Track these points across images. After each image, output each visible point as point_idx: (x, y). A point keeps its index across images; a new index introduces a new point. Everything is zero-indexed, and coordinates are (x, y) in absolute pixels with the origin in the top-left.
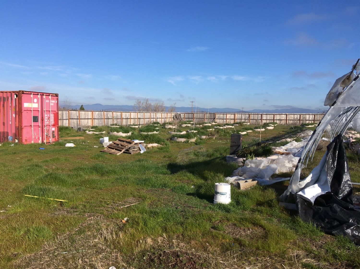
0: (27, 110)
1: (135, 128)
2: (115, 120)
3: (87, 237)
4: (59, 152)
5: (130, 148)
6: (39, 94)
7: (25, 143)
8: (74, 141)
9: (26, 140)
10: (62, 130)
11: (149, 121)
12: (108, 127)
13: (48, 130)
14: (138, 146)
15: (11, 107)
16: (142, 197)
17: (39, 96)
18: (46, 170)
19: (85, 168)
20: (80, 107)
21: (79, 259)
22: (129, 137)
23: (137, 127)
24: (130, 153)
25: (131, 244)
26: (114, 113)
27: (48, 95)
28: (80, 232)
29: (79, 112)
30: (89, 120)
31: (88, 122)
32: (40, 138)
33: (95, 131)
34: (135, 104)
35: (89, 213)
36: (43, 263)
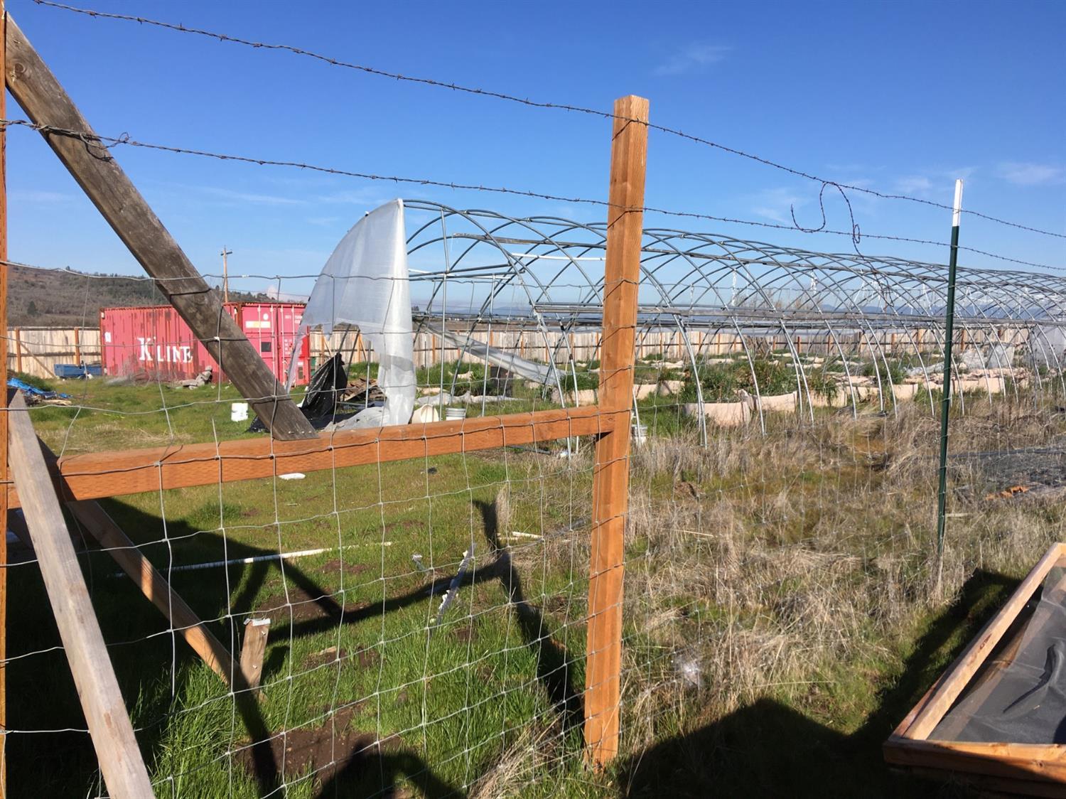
0: (252, 333)
6: (272, 306)
13: (291, 365)
17: (272, 310)
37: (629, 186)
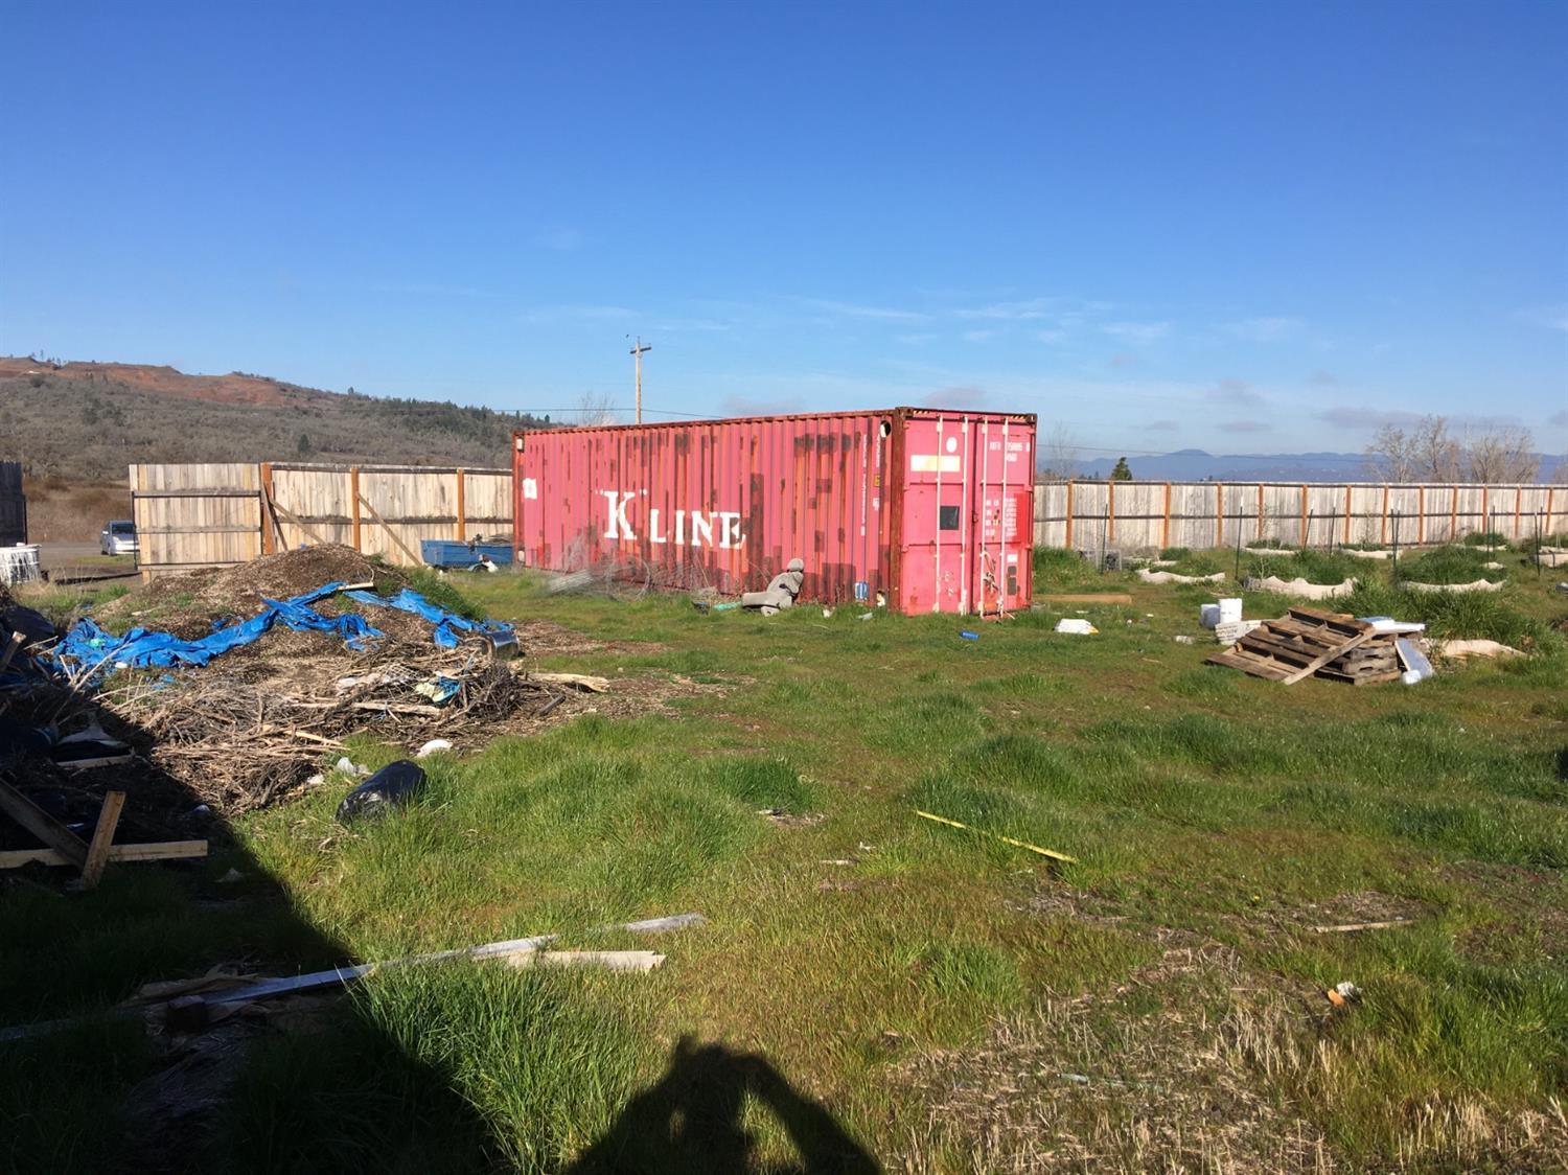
0: (922, 484)
1: (1372, 560)
2: (1270, 523)
3: (1166, 1030)
4: (1034, 655)
5: (1348, 655)
6: (966, 419)
7: (910, 612)
8: (1091, 613)
9: (914, 599)
10: (1041, 565)
11: (1444, 530)
12: (1238, 553)
13: (994, 562)
14: (1393, 650)
15: (867, 470)
16: (1425, 896)
17: (965, 427)
18: (989, 726)
19: (1143, 731)
20: (1115, 467)
21: (1137, 1121)
22: (1345, 605)
23: (1381, 555)
24: (1351, 681)
25: (1378, 1113)
26: (1265, 488)
27: (998, 419)
28: (1138, 1004)
29: (1111, 488)
30: (1151, 521)
31: (1147, 532)
32: (964, 593)
33: (1177, 573)
34: (1372, 448)
35: (1169, 927)
36: (993, 1098)
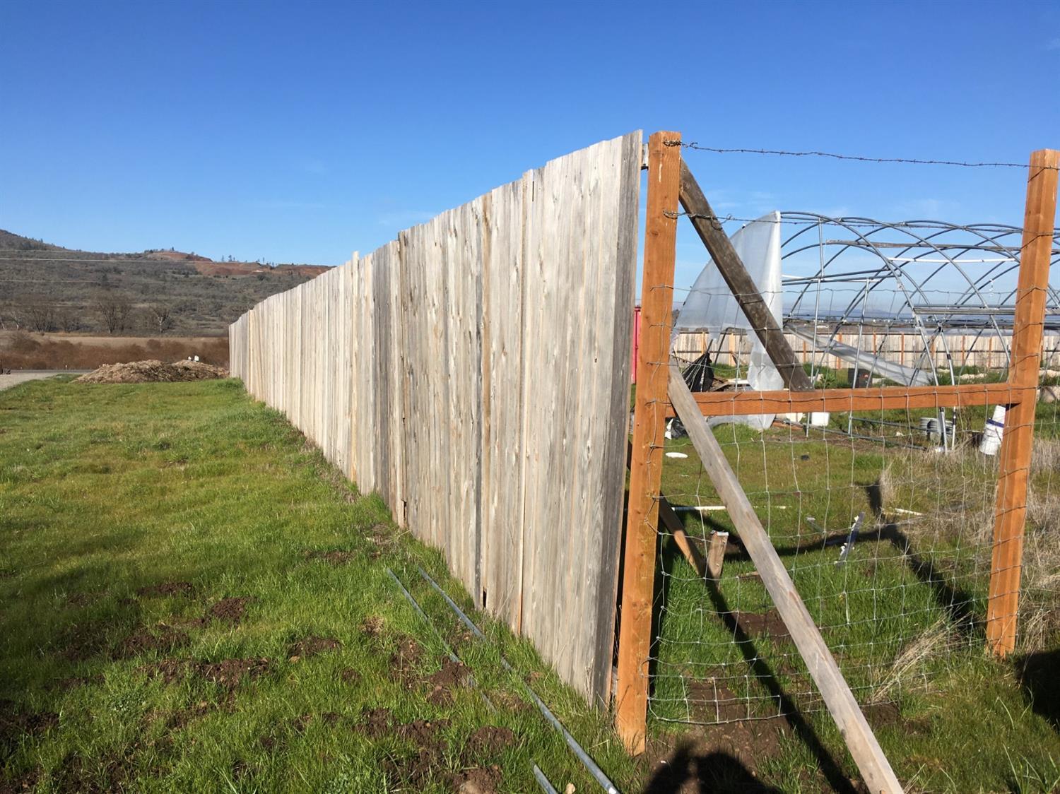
37: (1041, 217)
